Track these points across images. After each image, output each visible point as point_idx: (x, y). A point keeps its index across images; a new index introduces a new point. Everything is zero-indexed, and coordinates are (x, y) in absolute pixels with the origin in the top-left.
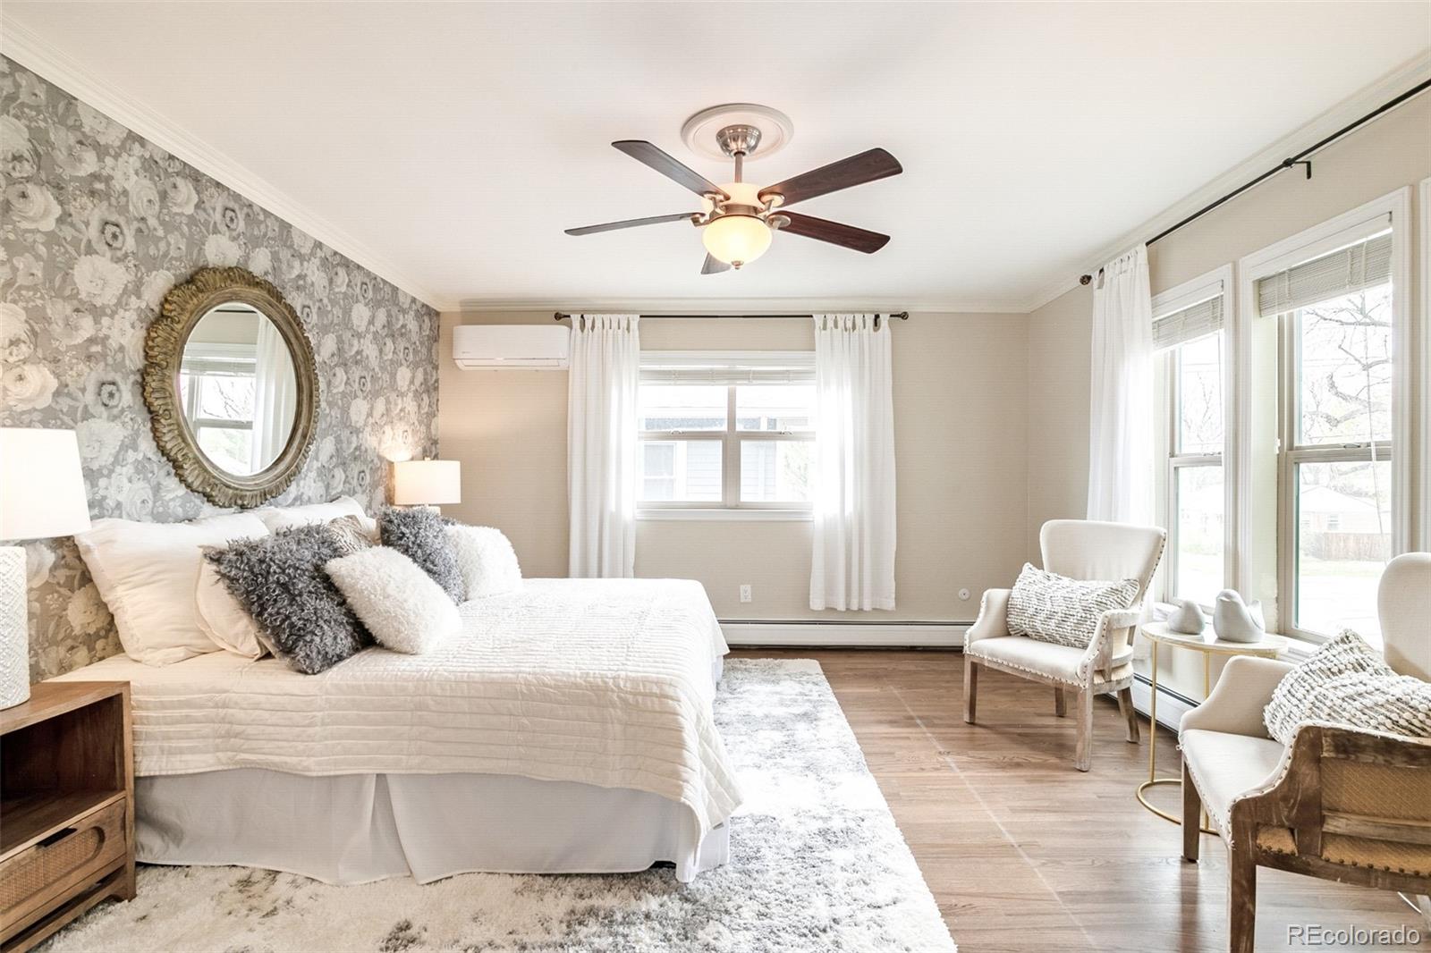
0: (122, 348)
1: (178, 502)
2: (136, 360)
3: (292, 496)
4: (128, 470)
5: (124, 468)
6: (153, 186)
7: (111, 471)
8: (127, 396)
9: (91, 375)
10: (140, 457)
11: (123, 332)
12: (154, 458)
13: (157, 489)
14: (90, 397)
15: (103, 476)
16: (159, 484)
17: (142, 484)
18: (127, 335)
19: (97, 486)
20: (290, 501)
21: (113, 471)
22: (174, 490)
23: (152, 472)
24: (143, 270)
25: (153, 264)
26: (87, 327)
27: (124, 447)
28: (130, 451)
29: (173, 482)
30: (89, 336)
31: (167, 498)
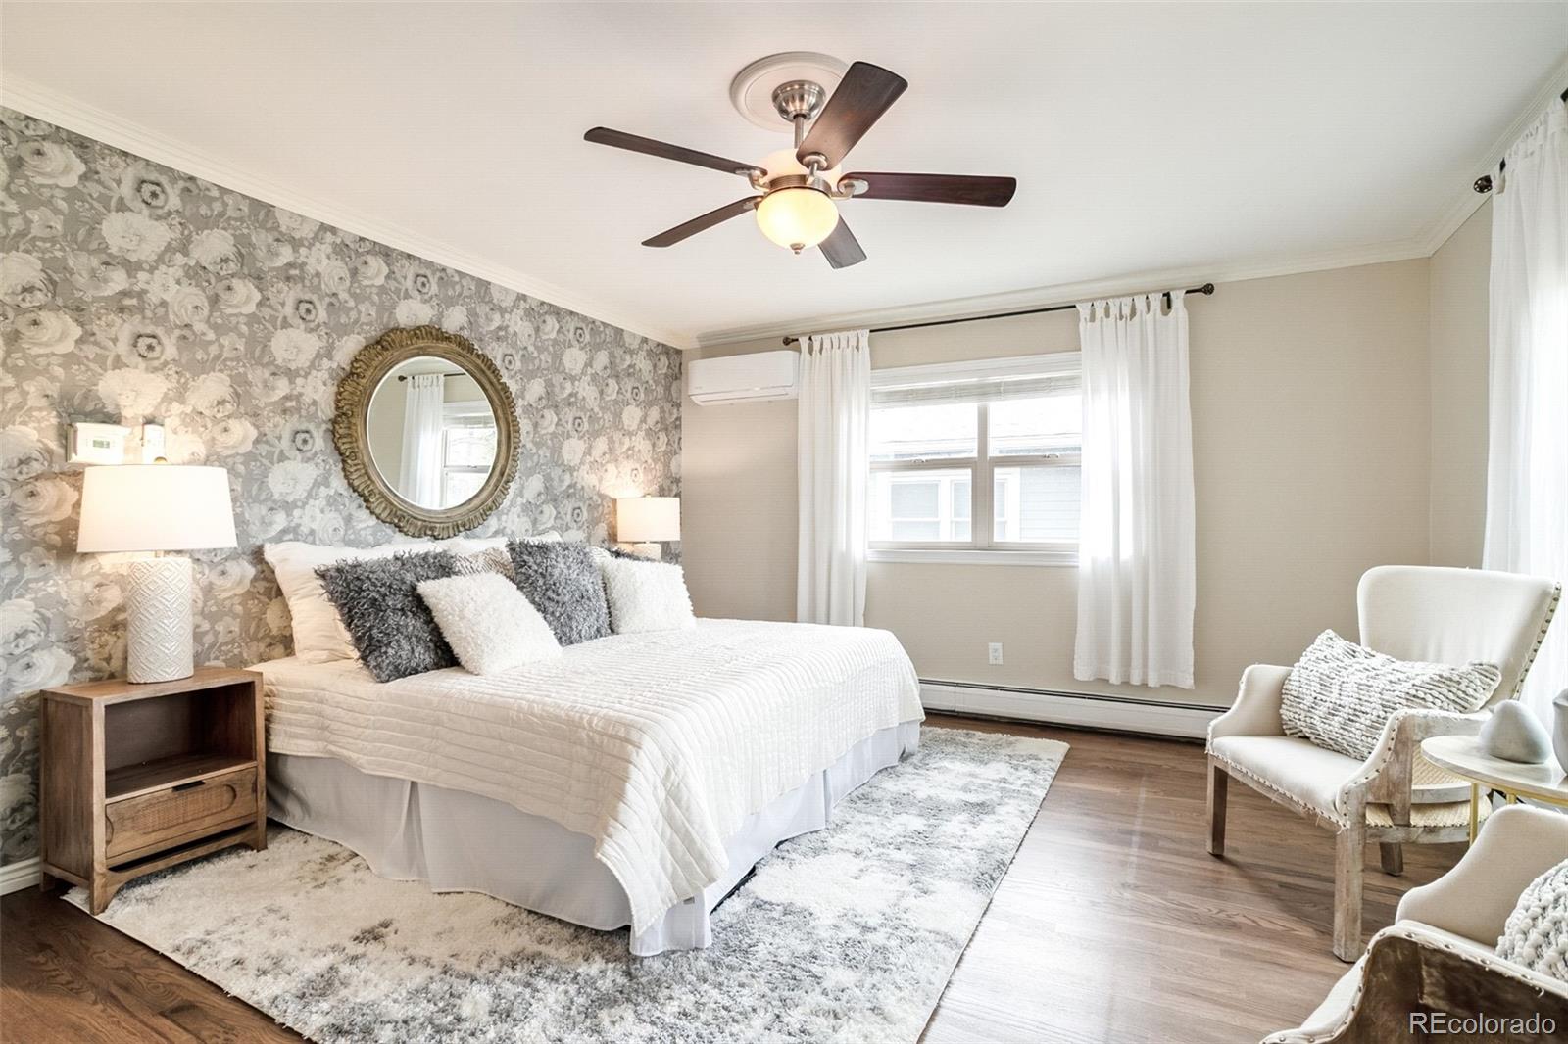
0: (314, 403)
1: (369, 531)
2: (328, 411)
3: (493, 529)
4: (322, 503)
5: (317, 502)
6: (344, 266)
7: (305, 504)
8: (319, 441)
9: (287, 426)
10: (332, 492)
11: (315, 389)
12: (345, 493)
13: (348, 519)
14: (285, 443)
15: (297, 507)
16: (350, 515)
17: (333, 515)
18: (320, 392)
19: (291, 515)
20: (490, 534)
21: (306, 503)
22: (364, 521)
23: (344, 505)
24: (335, 336)
25: (344, 330)
26: (282, 387)
27: (316, 484)
28: (323, 488)
29: (364, 514)
30: (284, 394)
31: (358, 527)
